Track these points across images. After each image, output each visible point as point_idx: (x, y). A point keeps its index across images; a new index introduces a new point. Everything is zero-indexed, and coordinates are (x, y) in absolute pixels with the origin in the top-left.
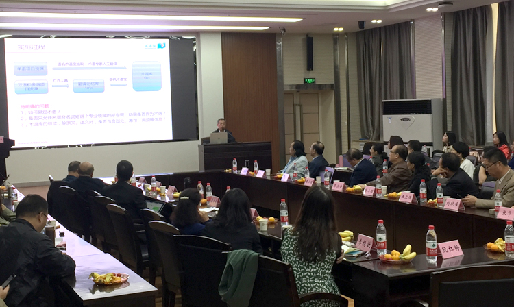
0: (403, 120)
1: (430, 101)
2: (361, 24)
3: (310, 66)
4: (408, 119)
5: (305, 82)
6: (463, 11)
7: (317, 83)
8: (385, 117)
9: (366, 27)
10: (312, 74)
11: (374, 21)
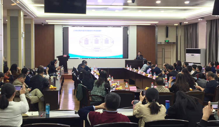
0: (192, 55)
1: (200, 49)
2: (181, 23)
3: (167, 36)
4: (193, 55)
5: (165, 41)
6: (213, 20)
7: (170, 42)
8: (187, 54)
9: (182, 24)
10: (168, 39)
11: (185, 23)
